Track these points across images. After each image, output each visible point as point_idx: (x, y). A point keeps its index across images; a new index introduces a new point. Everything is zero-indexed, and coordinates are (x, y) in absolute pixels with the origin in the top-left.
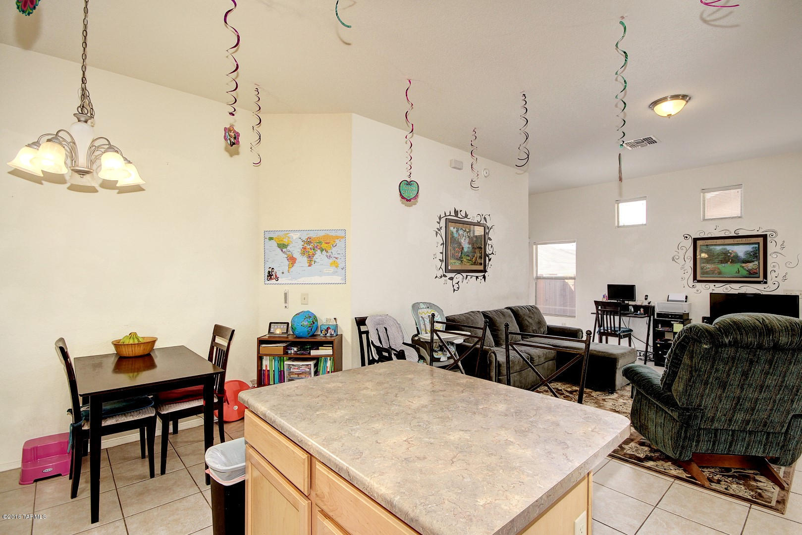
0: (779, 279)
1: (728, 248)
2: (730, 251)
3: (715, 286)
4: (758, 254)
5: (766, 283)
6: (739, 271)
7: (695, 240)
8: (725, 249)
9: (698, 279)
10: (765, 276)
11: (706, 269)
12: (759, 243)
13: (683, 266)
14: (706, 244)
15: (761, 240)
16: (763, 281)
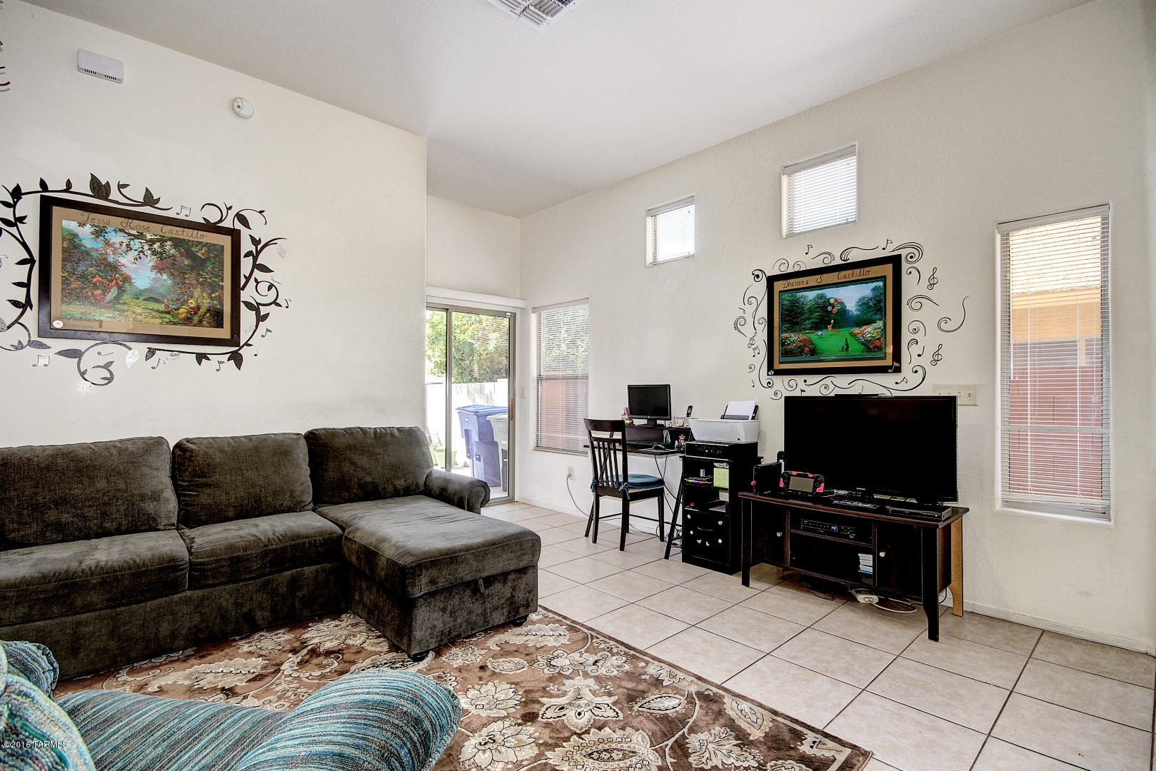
0: (926, 361)
1: (830, 293)
2: (832, 301)
3: (805, 381)
4: (882, 304)
5: (898, 370)
6: (847, 345)
7: (771, 280)
8: (822, 297)
9: (775, 368)
10: (897, 356)
11: (789, 345)
12: (883, 278)
13: (752, 339)
14: (790, 288)
15: (887, 270)
16: (890, 367)
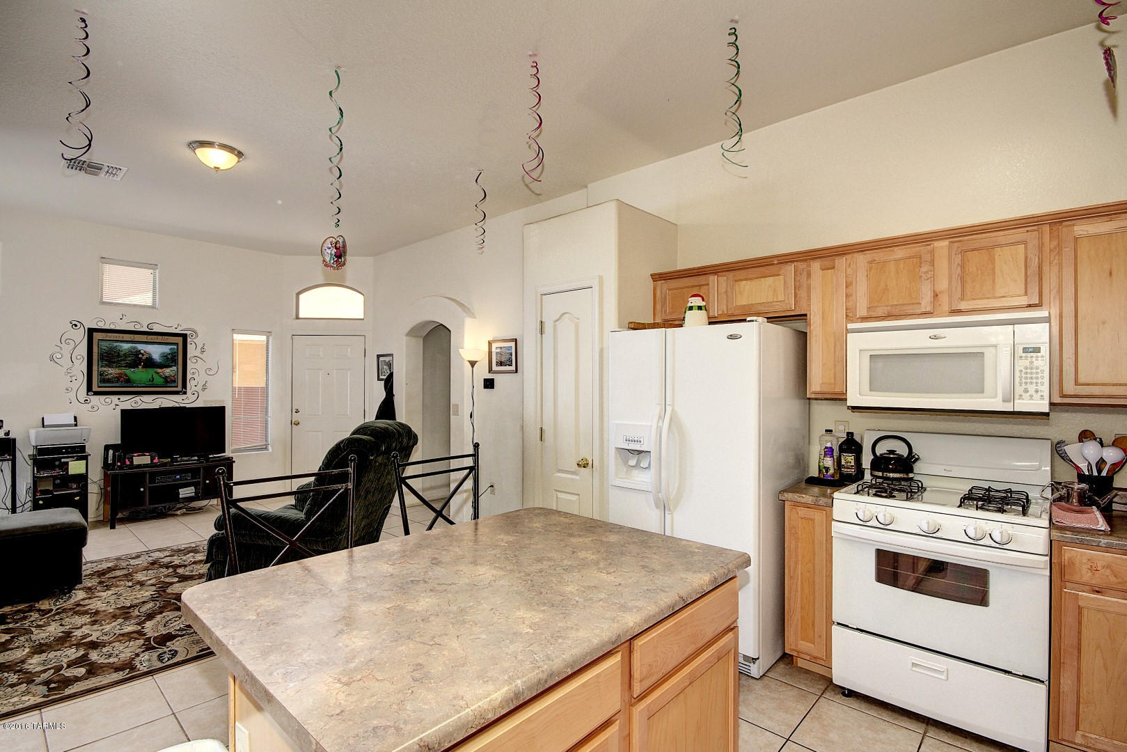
0: (199, 388)
1: (140, 347)
2: (142, 352)
3: (119, 399)
4: (176, 358)
5: (185, 393)
6: (153, 378)
7: (91, 332)
9: (93, 390)
10: (184, 385)
11: (106, 375)
12: (177, 344)
13: (70, 368)
14: (108, 338)
15: (180, 340)
16: (181, 392)
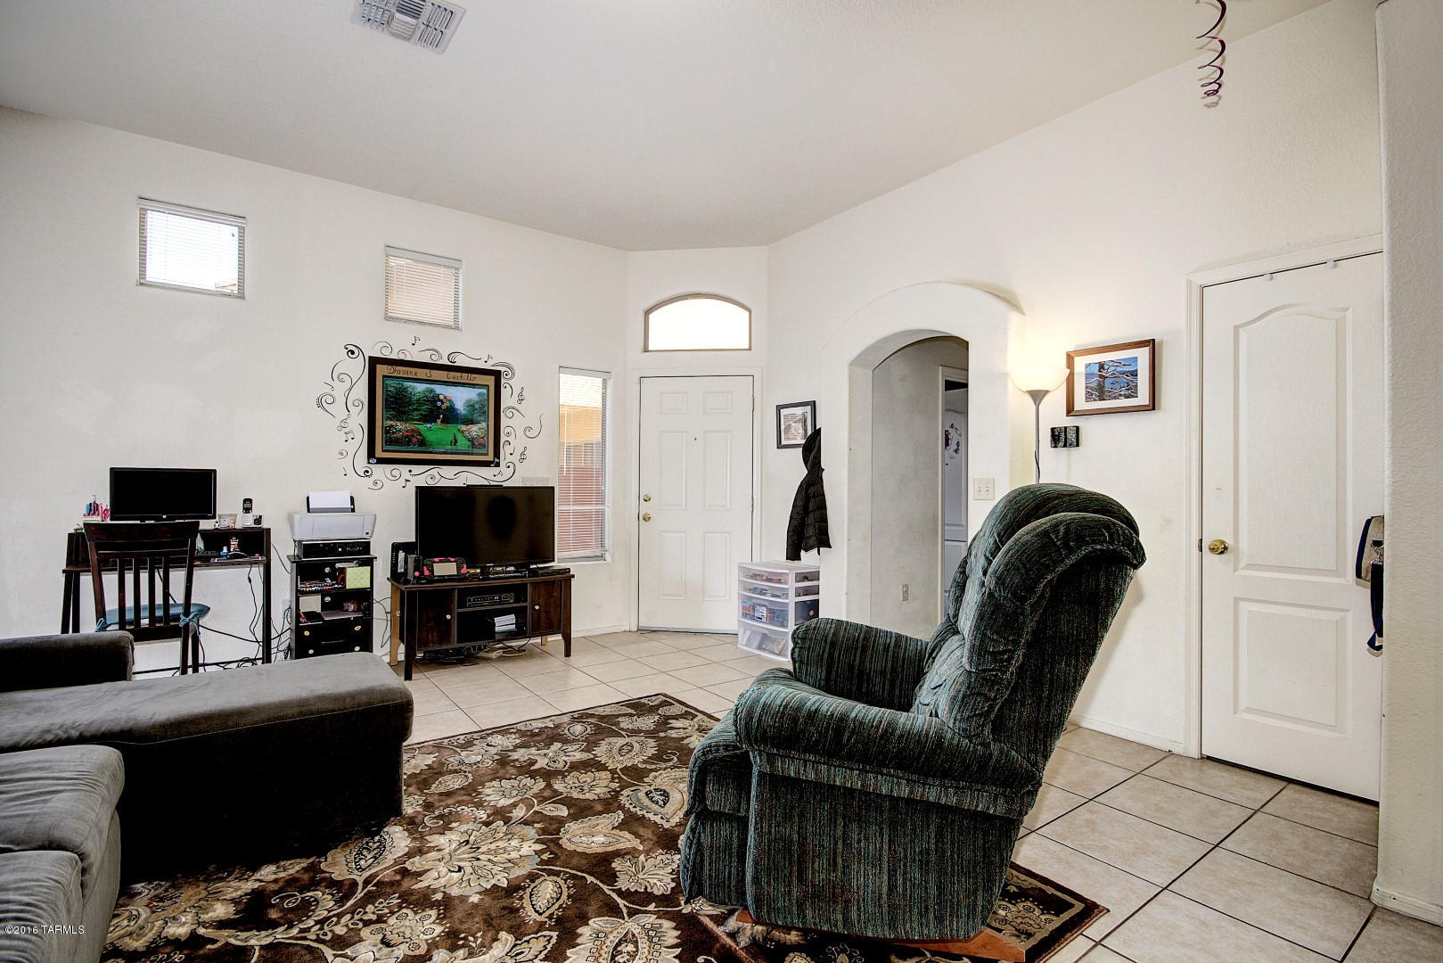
0: (516, 458)
1: (438, 389)
2: (441, 397)
3: (410, 471)
4: (486, 408)
5: (498, 465)
6: (455, 440)
7: (374, 362)
8: (432, 391)
9: (377, 456)
10: (497, 454)
11: (394, 433)
12: (487, 386)
13: (344, 421)
14: (396, 374)
15: (490, 380)
16: (492, 462)
